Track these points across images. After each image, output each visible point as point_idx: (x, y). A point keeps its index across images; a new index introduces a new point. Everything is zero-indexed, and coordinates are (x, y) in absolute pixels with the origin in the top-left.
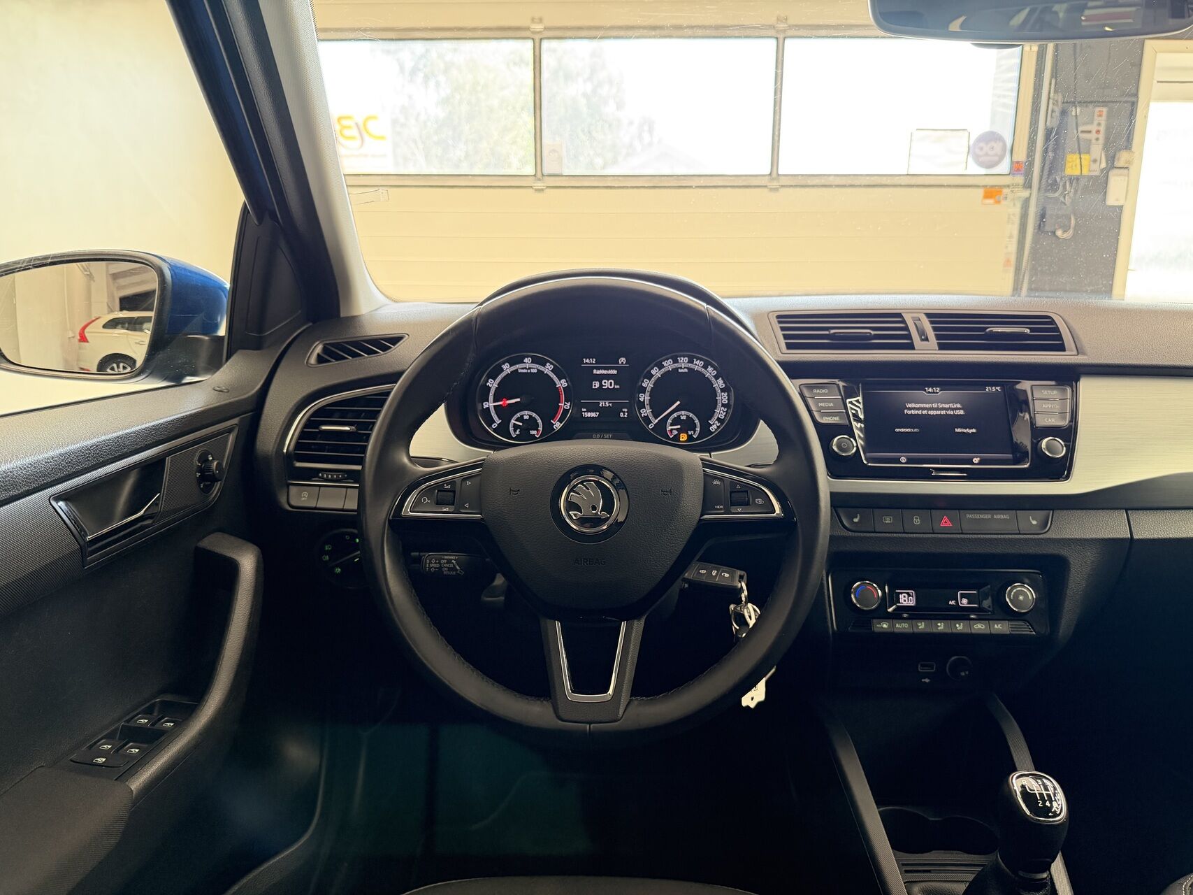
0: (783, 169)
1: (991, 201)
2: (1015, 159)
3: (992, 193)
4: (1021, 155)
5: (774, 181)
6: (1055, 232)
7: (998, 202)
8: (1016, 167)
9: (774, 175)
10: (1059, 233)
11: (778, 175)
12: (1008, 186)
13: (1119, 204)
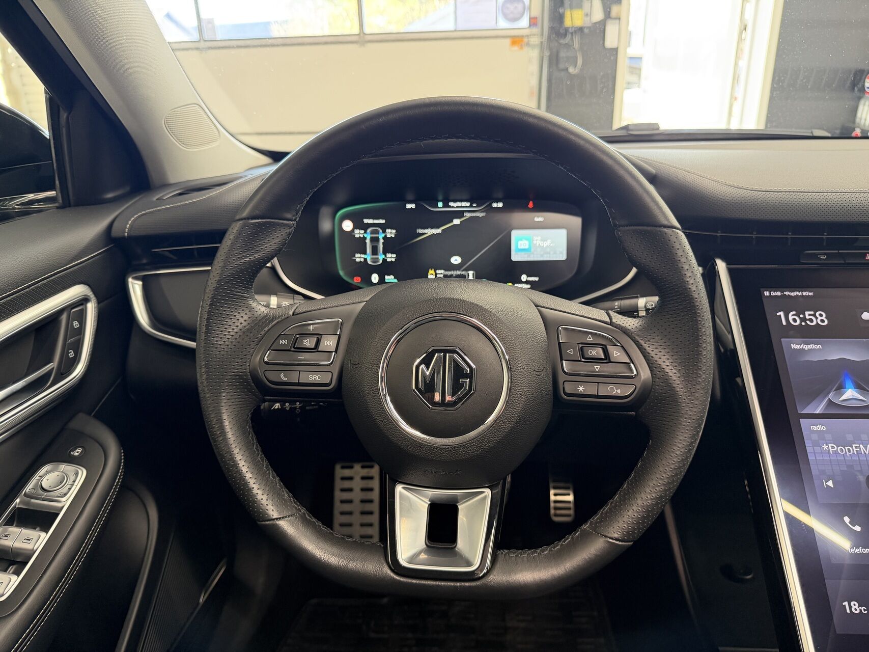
0: (367, 30)
1: (516, 48)
2: (532, 16)
3: (517, 40)
4: (536, 12)
5: (362, 39)
6: (567, 69)
7: (521, 48)
8: (533, 22)
9: (362, 35)
10: (571, 70)
11: (365, 34)
12: (528, 36)
13: (614, 45)
